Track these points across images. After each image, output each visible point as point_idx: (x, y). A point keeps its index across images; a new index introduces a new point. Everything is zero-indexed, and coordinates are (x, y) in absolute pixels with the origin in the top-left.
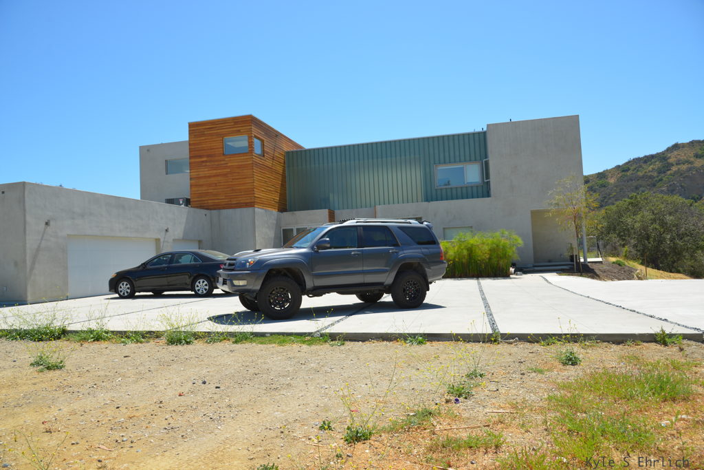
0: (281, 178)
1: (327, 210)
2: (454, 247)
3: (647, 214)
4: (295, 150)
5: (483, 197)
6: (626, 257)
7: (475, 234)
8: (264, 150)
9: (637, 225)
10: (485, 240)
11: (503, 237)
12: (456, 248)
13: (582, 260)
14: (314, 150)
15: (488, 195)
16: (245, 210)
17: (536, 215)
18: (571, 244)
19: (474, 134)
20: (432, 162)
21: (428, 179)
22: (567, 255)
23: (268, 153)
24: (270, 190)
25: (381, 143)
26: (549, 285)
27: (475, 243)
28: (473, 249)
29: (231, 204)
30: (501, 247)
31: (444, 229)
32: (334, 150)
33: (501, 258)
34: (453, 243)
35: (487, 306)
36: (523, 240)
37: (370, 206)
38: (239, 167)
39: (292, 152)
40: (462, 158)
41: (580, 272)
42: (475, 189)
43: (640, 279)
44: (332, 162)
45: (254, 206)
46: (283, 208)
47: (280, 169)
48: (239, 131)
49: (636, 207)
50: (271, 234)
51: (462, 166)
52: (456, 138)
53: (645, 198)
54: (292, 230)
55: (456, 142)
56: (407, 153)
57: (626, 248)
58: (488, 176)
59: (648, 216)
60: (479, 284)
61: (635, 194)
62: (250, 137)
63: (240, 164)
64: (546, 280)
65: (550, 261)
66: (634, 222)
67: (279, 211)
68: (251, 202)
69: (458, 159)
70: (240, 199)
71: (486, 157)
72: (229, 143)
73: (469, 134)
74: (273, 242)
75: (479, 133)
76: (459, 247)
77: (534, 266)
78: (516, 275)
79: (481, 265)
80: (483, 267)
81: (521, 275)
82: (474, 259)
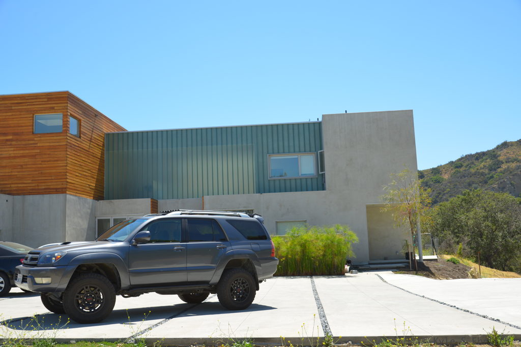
0: (99, 162)
1: (149, 200)
2: (287, 242)
3: (480, 211)
4: (116, 132)
5: (318, 190)
6: (461, 255)
7: (309, 229)
8: (80, 131)
9: (471, 222)
10: (319, 235)
11: (338, 232)
12: (289, 244)
13: (417, 258)
14: (137, 133)
15: (323, 188)
16: (54, 196)
17: (372, 210)
18: (407, 241)
19: (309, 124)
20: (265, 151)
21: (261, 169)
22: (402, 252)
23: (85, 134)
24: (85, 175)
25: (212, 129)
26: (384, 283)
27: (309, 239)
28: (307, 244)
29: (39, 189)
30: (336, 243)
31: (277, 222)
32: (160, 135)
33: (335, 254)
34: (285, 238)
35: (320, 307)
36: (358, 236)
37: (198, 197)
38: (50, 148)
39: (113, 134)
40: (297, 149)
41: (415, 270)
42: (309, 182)
43: (474, 277)
44: (157, 147)
45: (66, 193)
46: (99, 195)
47: (98, 152)
48: (53, 108)
49: (468, 203)
50: (85, 225)
51: (297, 157)
52: (291, 127)
53: (477, 195)
54: (109, 220)
55: (291, 131)
56: (239, 140)
57: (460, 245)
58: (323, 169)
59: (481, 213)
60: (313, 282)
61: (468, 191)
62: (65, 116)
63: (52, 144)
64: (382, 279)
65: (385, 259)
66: (468, 218)
67: (93, 199)
68: (62, 188)
69: (292, 150)
70: (50, 184)
71: (321, 148)
72: (39, 121)
73: (304, 124)
74: (85, 234)
75: (314, 123)
76: (293, 243)
77: (370, 264)
78: (352, 273)
79: (314, 262)
80: (317, 265)
81: (356, 273)
82: (308, 256)
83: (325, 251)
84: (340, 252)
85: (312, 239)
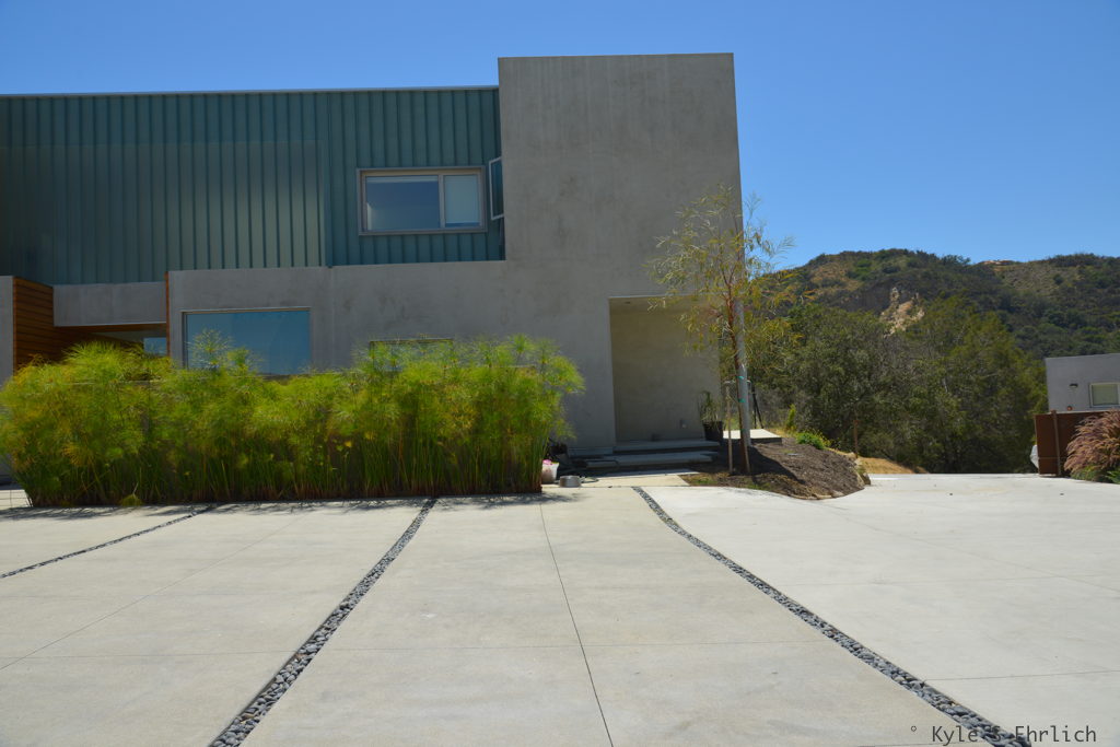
10: (462, 369)
17: (622, 313)
18: (708, 394)
20: (351, 159)
30: (514, 394)
36: (584, 373)
40: (435, 155)
42: (466, 240)
51: (434, 179)
52: (419, 98)
56: (282, 132)
57: (792, 409)
58: (499, 206)
59: (825, 349)
64: (657, 507)
65: (655, 438)
69: (422, 157)
71: (497, 156)
73: (453, 92)
76: (374, 395)
77: (617, 453)
78: (564, 485)
79: (447, 455)
80: (455, 462)
81: (578, 485)
82: (424, 434)
83: (480, 420)
84: (526, 420)
85: (437, 381)
